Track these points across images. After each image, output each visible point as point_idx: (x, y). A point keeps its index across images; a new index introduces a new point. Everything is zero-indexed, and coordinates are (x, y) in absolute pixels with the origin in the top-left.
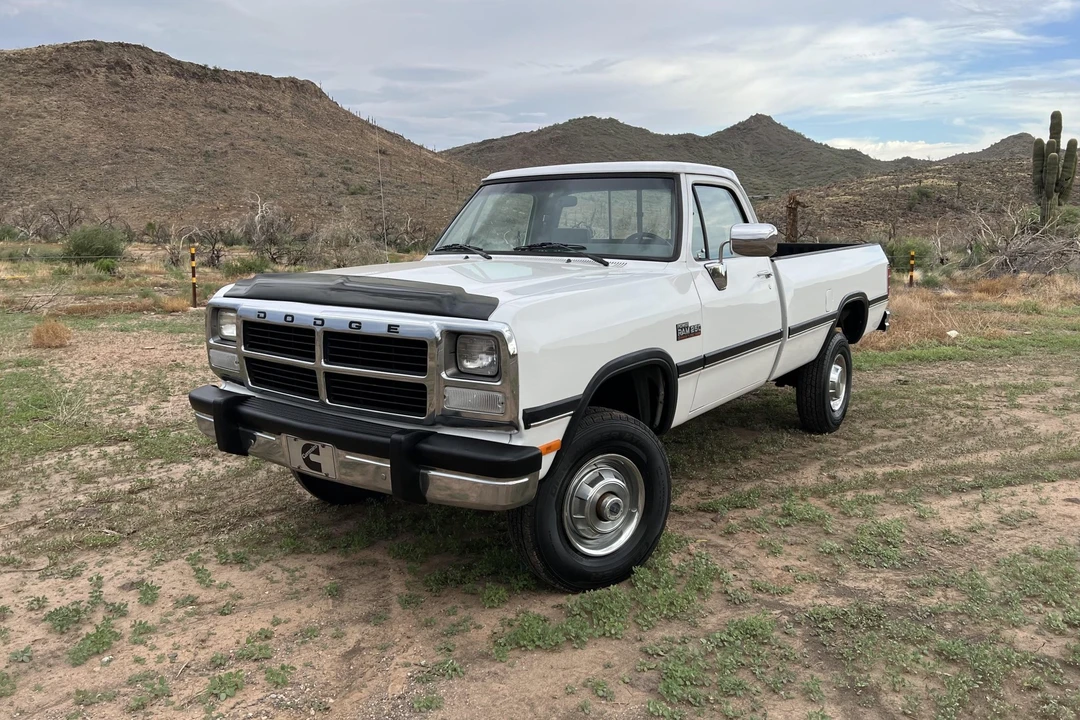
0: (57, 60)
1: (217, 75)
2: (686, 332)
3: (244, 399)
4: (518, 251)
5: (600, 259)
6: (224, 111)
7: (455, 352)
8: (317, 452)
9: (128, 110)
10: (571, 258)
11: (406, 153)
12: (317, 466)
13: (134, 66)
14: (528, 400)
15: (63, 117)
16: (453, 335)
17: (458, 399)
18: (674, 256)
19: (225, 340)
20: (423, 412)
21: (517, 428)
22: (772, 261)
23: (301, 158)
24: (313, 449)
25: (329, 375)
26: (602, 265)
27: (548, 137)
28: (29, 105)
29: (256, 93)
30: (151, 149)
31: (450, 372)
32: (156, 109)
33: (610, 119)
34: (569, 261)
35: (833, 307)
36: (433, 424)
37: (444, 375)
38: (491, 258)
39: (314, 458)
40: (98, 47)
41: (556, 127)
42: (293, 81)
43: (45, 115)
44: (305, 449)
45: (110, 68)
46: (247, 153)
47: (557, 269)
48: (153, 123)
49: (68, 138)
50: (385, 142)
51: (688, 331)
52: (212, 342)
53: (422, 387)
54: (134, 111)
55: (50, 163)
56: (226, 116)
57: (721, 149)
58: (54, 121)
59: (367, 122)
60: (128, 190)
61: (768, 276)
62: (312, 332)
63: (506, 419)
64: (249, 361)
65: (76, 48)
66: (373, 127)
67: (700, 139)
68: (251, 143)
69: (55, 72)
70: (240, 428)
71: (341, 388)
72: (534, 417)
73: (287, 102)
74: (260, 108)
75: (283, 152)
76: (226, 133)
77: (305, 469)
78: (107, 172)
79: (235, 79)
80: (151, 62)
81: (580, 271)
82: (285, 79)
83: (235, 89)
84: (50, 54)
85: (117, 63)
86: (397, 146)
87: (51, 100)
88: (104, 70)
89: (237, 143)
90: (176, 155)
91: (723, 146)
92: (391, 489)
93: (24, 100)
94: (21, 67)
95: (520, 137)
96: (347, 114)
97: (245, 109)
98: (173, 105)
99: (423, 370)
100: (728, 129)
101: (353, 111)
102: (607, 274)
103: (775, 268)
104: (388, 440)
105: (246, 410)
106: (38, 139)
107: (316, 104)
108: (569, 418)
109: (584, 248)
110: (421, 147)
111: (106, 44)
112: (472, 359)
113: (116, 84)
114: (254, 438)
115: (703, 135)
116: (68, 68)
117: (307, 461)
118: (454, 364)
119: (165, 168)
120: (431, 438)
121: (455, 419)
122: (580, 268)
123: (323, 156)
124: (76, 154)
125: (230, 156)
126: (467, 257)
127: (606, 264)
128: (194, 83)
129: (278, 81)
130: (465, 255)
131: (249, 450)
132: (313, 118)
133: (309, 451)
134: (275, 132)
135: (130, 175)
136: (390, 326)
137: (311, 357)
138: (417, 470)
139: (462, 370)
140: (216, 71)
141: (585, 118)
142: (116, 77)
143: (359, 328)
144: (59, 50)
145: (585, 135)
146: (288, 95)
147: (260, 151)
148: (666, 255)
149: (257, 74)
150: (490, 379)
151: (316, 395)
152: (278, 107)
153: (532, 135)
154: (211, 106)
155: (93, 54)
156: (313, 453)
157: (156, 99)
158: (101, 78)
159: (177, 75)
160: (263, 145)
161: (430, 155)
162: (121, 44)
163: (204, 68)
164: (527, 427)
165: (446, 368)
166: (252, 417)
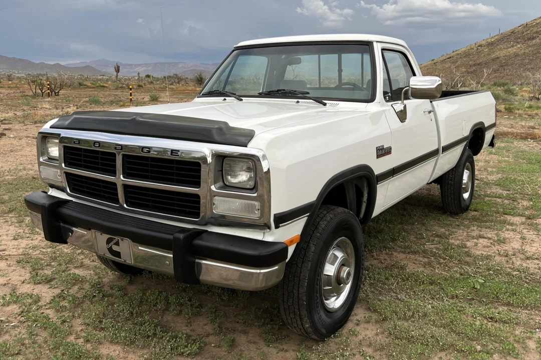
2: (383, 152)
3: (64, 202)
4: (261, 95)
5: (320, 101)
7: (222, 171)
8: (117, 244)
10: (299, 100)
12: (117, 254)
14: (278, 206)
16: (220, 158)
17: (224, 206)
18: (372, 99)
19: (51, 159)
20: (197, 215)
21: (269, 228)
22: (431, 102)
24: (115, 241)
26: (321, 105)
31: (218, 185)
34: (298, 102)
35: (466, 132)
36: (205, 225)
37: (213, 188)
38: (242, 100)
39: (115, 248)
44: (109, 241)
47: (289, 108)
51: (384, 152)
52: (41, 160)
53: (197, 196)
61: (430, 112)
62: (114, 155)
63: (262, 222)
64: (68, 175)
70: (61, 224)
71: (135, 196)
72: (282, 219)
77: (109, 255)
81: (306, 109)
92: (173, 272)
99: (197, 184)
102: (325, 111)
103: (433, 107)
104: (171, 237)
105: (65, 211)
108: (306, 218)
109: (308, 93)
112: (235, 176)
114: (72, 232)
117: (111, 250)
118: (221, 179)
120: (204, 235)
121: (223, 221)
122: (307, 107)
126: (225, 99)
127: (325, 104)
130: (223, 98)
131: (68, 240)
133: (112, 243)
136: (172, 151)
137: (113, 173)
138: (194, 260)
139: (227, 184)
143: (149, 152)
148: (366, 98)
150: (248, 191)
151: (116, 201)
156: (115, 244)
164: (277, 227)
165: (215, 183)
166: (70, 216)
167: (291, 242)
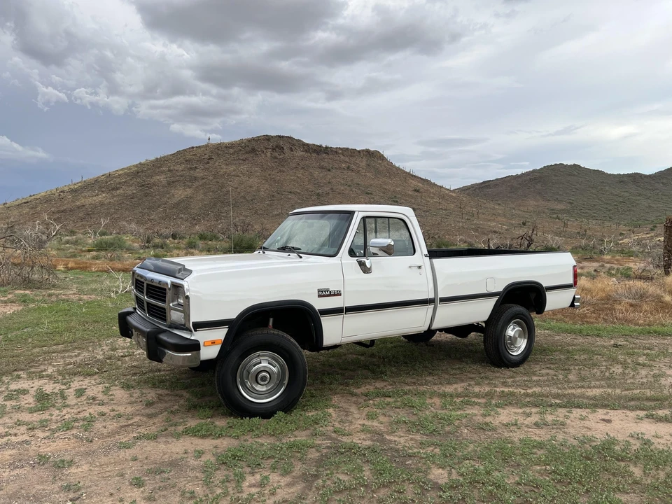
0: (248, 146)
1: (327, 150)
5: (300, 255)
6: (329, 170)
7: (177, 294)
9: (280, 171)
11: (432, 191)
13: (285, 148)
14: (194, 318)
15: (249, 176)
16: (176, 286)
17: (175, 316)
18: (335, 255)
20: (165, 320)
21: (191, 330)
23: (369, 196)
25: (148, 303)
26: (299, 258)
27: (529, 177)
28: (234, 170)
29: (347, 159)
30: (290, 192)
31: (174, 303)
32: (294, 171)
33: (574, 165)
34: (289, 255)
36: (169, 327)
37: (171, 305)
38: (265, 253)
40: (268, 138)
41: (534, 171)
42: (368, 151)
43: (241, 175)
45: (273, 149)
46: (339, 193)
48: (292, 178)
49: (251, 187)
50: (420, 184)
51: (328, 293)
53: (164, 309)
54: (284, 172)
55: (241, 200)
56: (329, 173)
57: (663, 183)
58: (244, 178)
59: (409, 173)
60: (278, 215)
61: (421, 267)
62: (143, 283)
63: (186, 326)
64: (136, 296)
65: (257, 140)
66: (413, 176)
67: (645, 176)
68: (342, 188)
69: (247, 153)
71: (152, 310)
72: (199, 326)
73: (363, 164)
74: (348, 168)
75: (359, 192)
76: (329, 183)
78: (268, 205)
79: (336, 152)
80: (294, 145)
82: (363, 150)
83: (336, 157)
84: (245, 143)
85: (277, 147)
86: (426, 187)
87: (244, 168)
88: (270, 150)
89: (334, 188)
90: (303, 195)
91: (665, 181)
93: (232, 168)
94: (231, 151)
95: (508, 178)
96: (398, 169)
97: (340, 168)
98: (303, 168)
99: (164, 301)
100: (668, 169)
101: (401, 167)
105: (128, 317)
106: (237, 188)
107: (380, 164)
108: (226, 329)
110: (442, 187)
111: (272, 137)
112: (180, 298)
113: (276, 158)
115: (647, 173)
116: (253, 150)
118: (175, 300)
119: (296, 202)
123: (382, 194)
124: (254, 196)
125: (331, 196)
128: (314, 155)
129: (359, 152)
132: (378, 172)
134: (355, 181)
135: (279, 206)
136: (159, 281)
138: (158, 347)
139: (179, 303)
140: (327, 148)
141: (555, 165)
142: (276, 154)
143: (153, 282)
144: (249, 141)
145: (555, 176)
146: (364, 159)
147: (347, 192)
148: (332, 254)
149: (348, 149)
152: (359, 167)
153: (517, 177)
154: (322, 168)
155: (265, 142)
157: (294, 165)
158: (269, 154)
159: (306, 151)
160: (348, 188)
161: (447, 192)
162: (279, 136)
163: (320, 146)
164: (195, 331)
165: (172, 302)
166: (131, 323)
167: (213, 343)
